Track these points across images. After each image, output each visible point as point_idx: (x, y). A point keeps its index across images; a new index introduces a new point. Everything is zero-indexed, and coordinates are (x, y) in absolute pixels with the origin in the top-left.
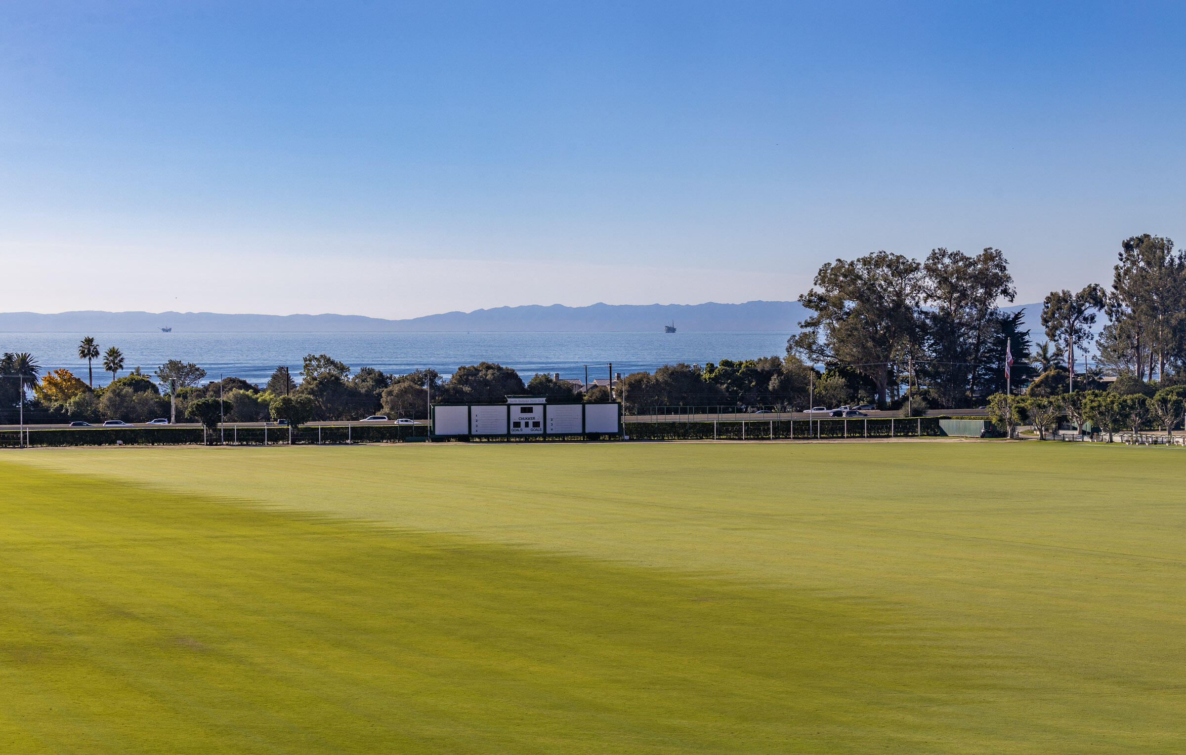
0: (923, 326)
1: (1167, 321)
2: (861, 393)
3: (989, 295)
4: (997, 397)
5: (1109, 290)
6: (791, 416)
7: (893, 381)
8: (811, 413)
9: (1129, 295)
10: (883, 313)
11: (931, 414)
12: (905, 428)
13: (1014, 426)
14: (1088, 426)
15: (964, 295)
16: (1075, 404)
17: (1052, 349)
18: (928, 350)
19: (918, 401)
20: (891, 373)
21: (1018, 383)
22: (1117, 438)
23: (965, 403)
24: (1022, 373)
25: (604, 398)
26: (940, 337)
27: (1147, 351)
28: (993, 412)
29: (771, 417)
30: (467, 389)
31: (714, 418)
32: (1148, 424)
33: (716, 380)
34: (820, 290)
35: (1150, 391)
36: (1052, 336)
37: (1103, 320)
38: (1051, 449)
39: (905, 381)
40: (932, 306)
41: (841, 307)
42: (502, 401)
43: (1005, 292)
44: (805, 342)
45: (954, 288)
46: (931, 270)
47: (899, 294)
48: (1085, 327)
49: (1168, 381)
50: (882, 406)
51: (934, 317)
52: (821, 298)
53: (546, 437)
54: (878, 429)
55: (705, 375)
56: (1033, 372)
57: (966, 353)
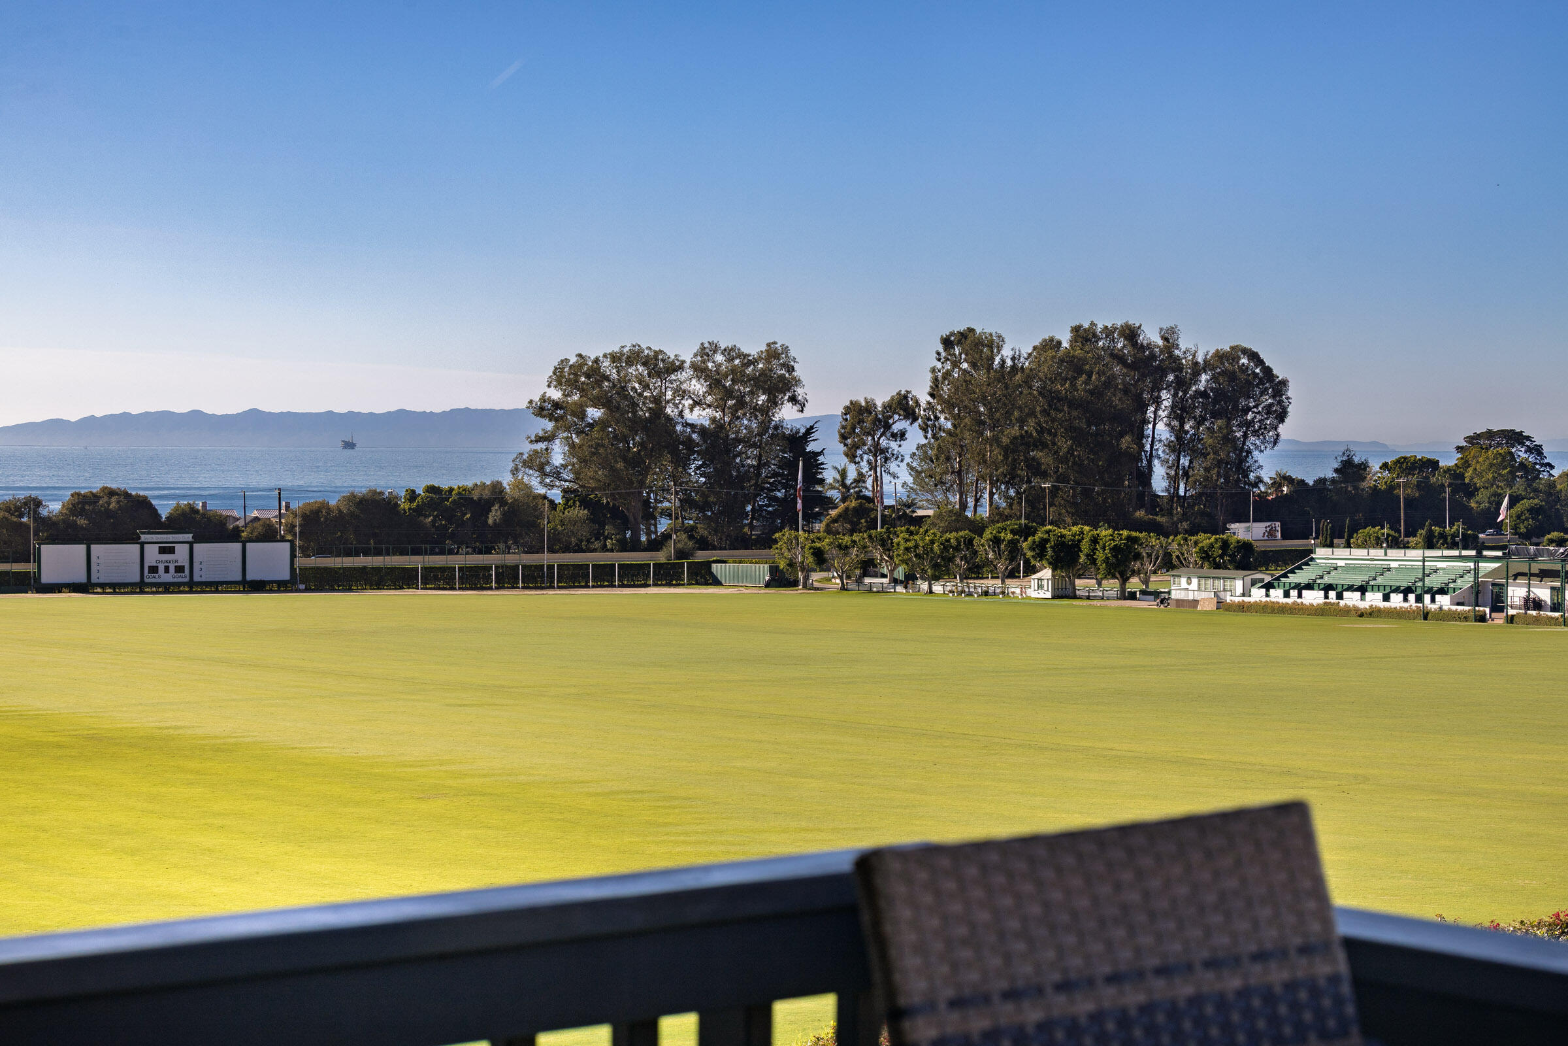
0: (689, 443)
1: (996, 440)
2: (608, 530)
3: (774, 403)
4: (787, 533)
5: (924, 398)
6: (518, 558)
7: (650, 516)
8: (545, 558)
9: (949, 405)
10: (636, 425)
11: (701, 556)
12: (668, 575)
13: (808, 571)
14: (900, 573)
15: (741, 403)
16: (886, 544)
17: (852, 475)
18: (695, 473)
19: (680, 540)
20: (647, 502)
21: (810, 517)
22: (937, 588)
23: (742, 543)
24: (817, 503)
25: (268, 534)
26: (709, 456)
27: (971, 477)
28: (780, 555)
29: (492, 560)
30: (82, 521)
31: (418, 562)
32: (975, 570)
33: (418, 511)
34: (556, 394)
35: (978, 528)
36: (851, 456)
37: (915, 437)
38: (855, 602)
39: (667, 513)
40: (700, 417)
41: (583, 416)
42: (133, 539)
43: (793, 400)
44: (537, 463)
45: (729, 393)
46: (699, 370)
47: (657, 400)
48: (894, 445)
49: (998, 515)
50: (635, 546)
51: (703, 431)
52: (557, 405)
53: (194, 586)
54: (633, 576)
55: (404, 505)
56: (828, 503)
57: (743, 477)
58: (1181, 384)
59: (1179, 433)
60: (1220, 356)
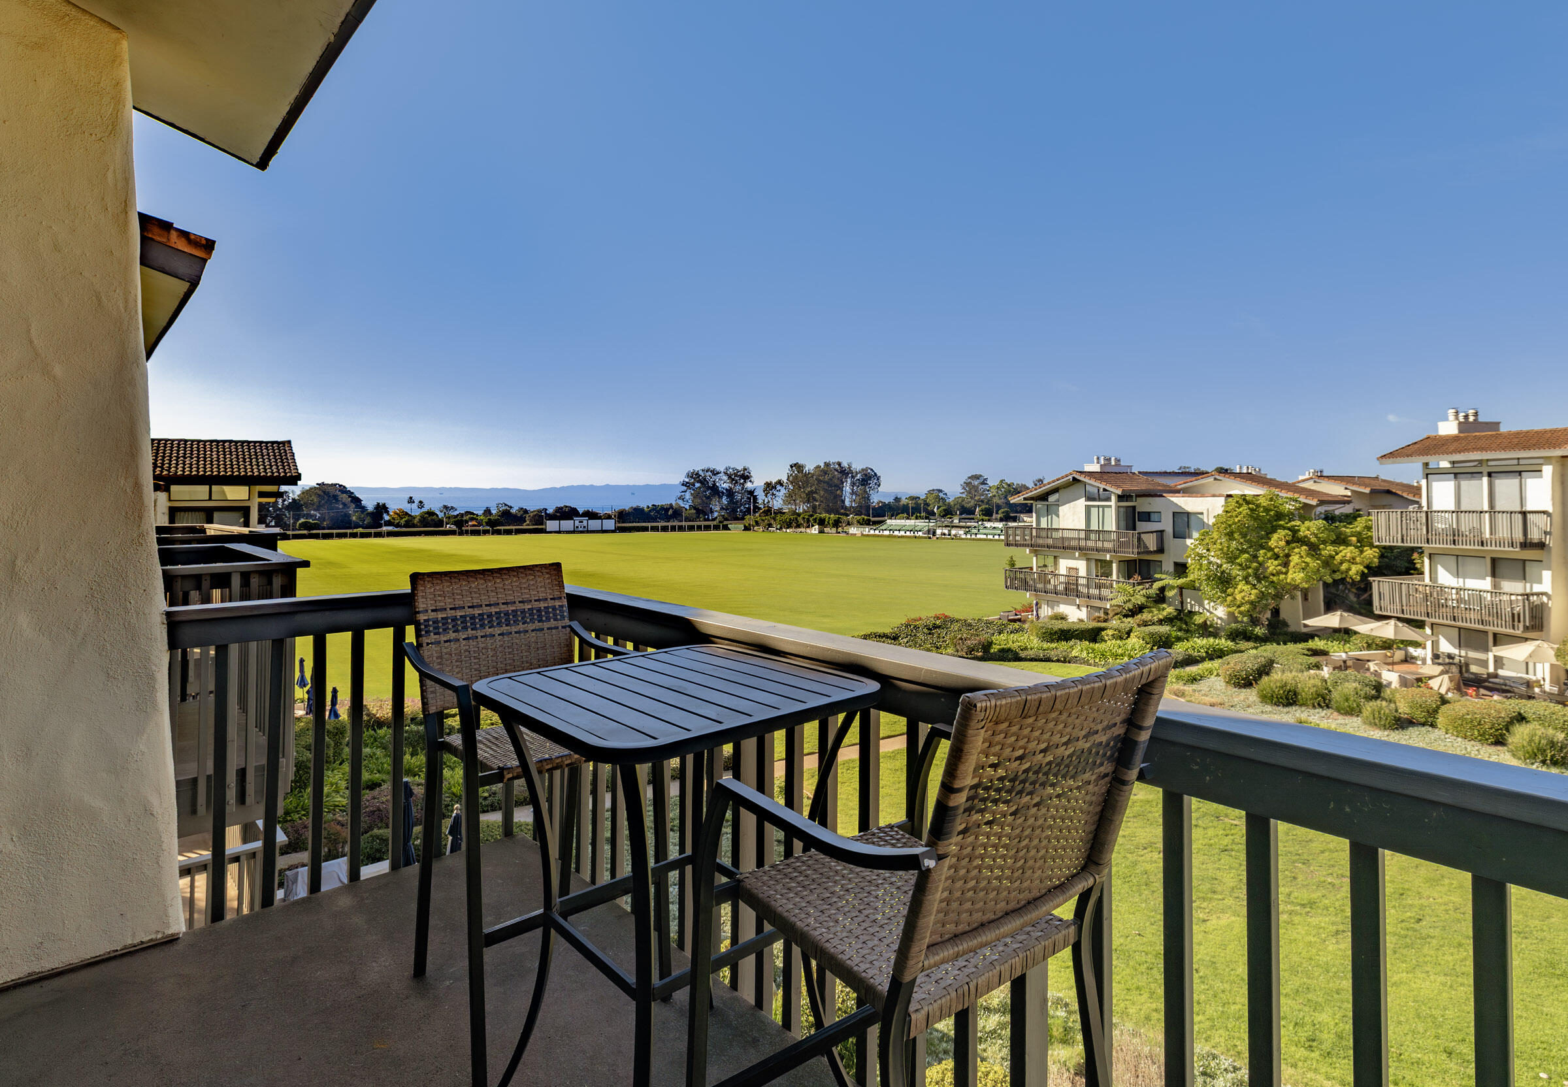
0: (723, 493)
1: (804, 491)
2: (701, 515)
3: (745, 482)
4: (748, 516)
5: (785, 481)
6: (676, 523)
7: (712, 512)
8: (684, 523)
9: (792, 483)
10: (709, 488)
11: (725, 523)
12: (716, 528)
13: (754, 527)
14: (779, 527)
15: (736, 482)
16: (774, 519)
17: (766, 501)
18: (725, 500)
19: (721, 518)
20: (711, 508)
21: (755, 512)
22: (788, 531)
23: (736, 519)
24: (756, 509)
25: (609, 517)
26: (728, 496)
27: (798, 501)
28: (746, 522)
29: (669, 524)
30: (558, 514)
31: (649, 525)
32: (798, 526)
33: (650, 511)
34: (687, 480)
35: (799, 515)
36: (766, 496)
37: (783, 491)
38: (766, 534)
39: (716, 511)
40: (726, 486)
41: (694, 486)
42: (572, 519)
43: (750, 481)
44: (682, 498)
45: (733, 480)
46: (725, 473)
47: (714, 482)
48: (777, 493)
49: (805, 511)
50: (708, 520)
51: (726, 490)
52: (687, 483)
53: (588, 532)
54: (707, 528)
55: (646, 509)
56: (760, 509)
57: (737, 502)
58: (853, 477)
59: (853, 490)
60: (863, 470)
